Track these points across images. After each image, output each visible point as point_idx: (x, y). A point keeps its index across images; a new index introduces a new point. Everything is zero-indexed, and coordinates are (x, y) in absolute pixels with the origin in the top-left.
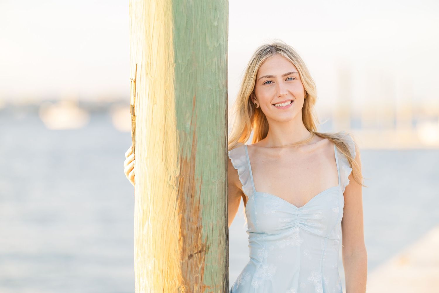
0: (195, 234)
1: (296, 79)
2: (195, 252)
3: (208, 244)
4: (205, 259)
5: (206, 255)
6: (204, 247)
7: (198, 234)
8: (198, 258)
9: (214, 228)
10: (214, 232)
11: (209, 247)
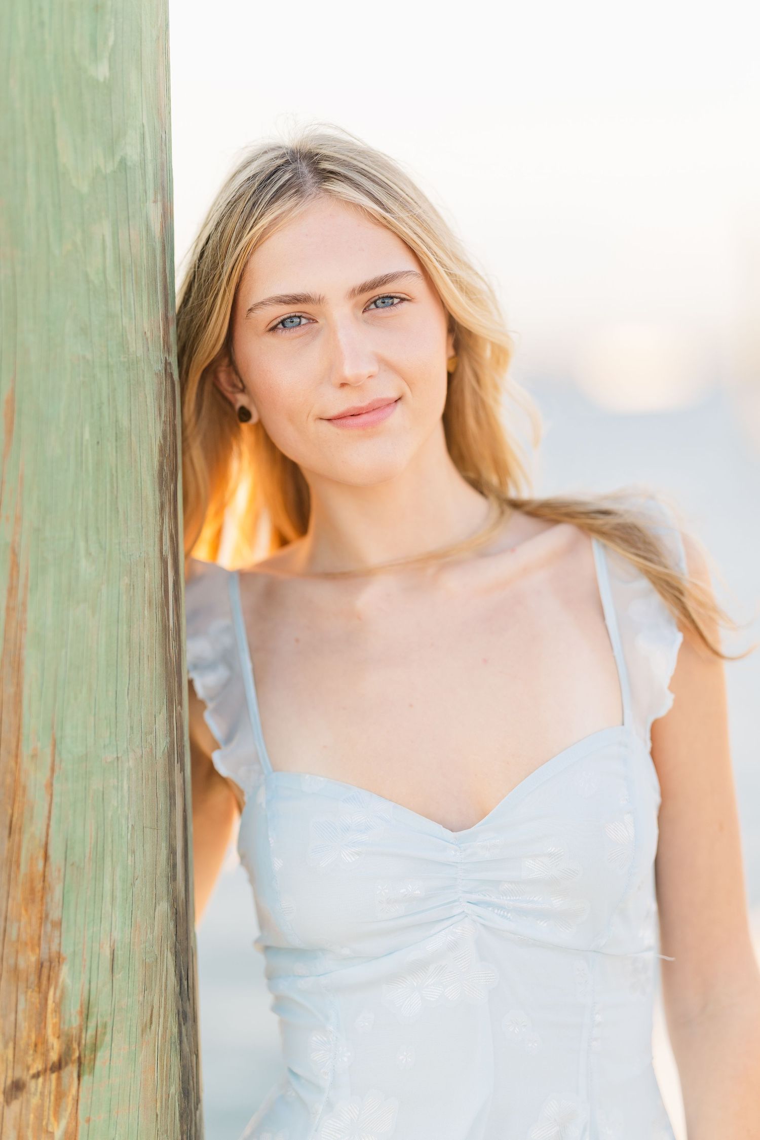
0: (29, 993)
1: (408, 300)
2: (33, 1071)
3: (91, 1031)
4: (81, 1095)
5: (86, 1078)
6: (75, 1045)
7: (47, 993)
8: (50, 1093)
9: (120, 960)
10: (118, 976)
11: (98, 1043)
